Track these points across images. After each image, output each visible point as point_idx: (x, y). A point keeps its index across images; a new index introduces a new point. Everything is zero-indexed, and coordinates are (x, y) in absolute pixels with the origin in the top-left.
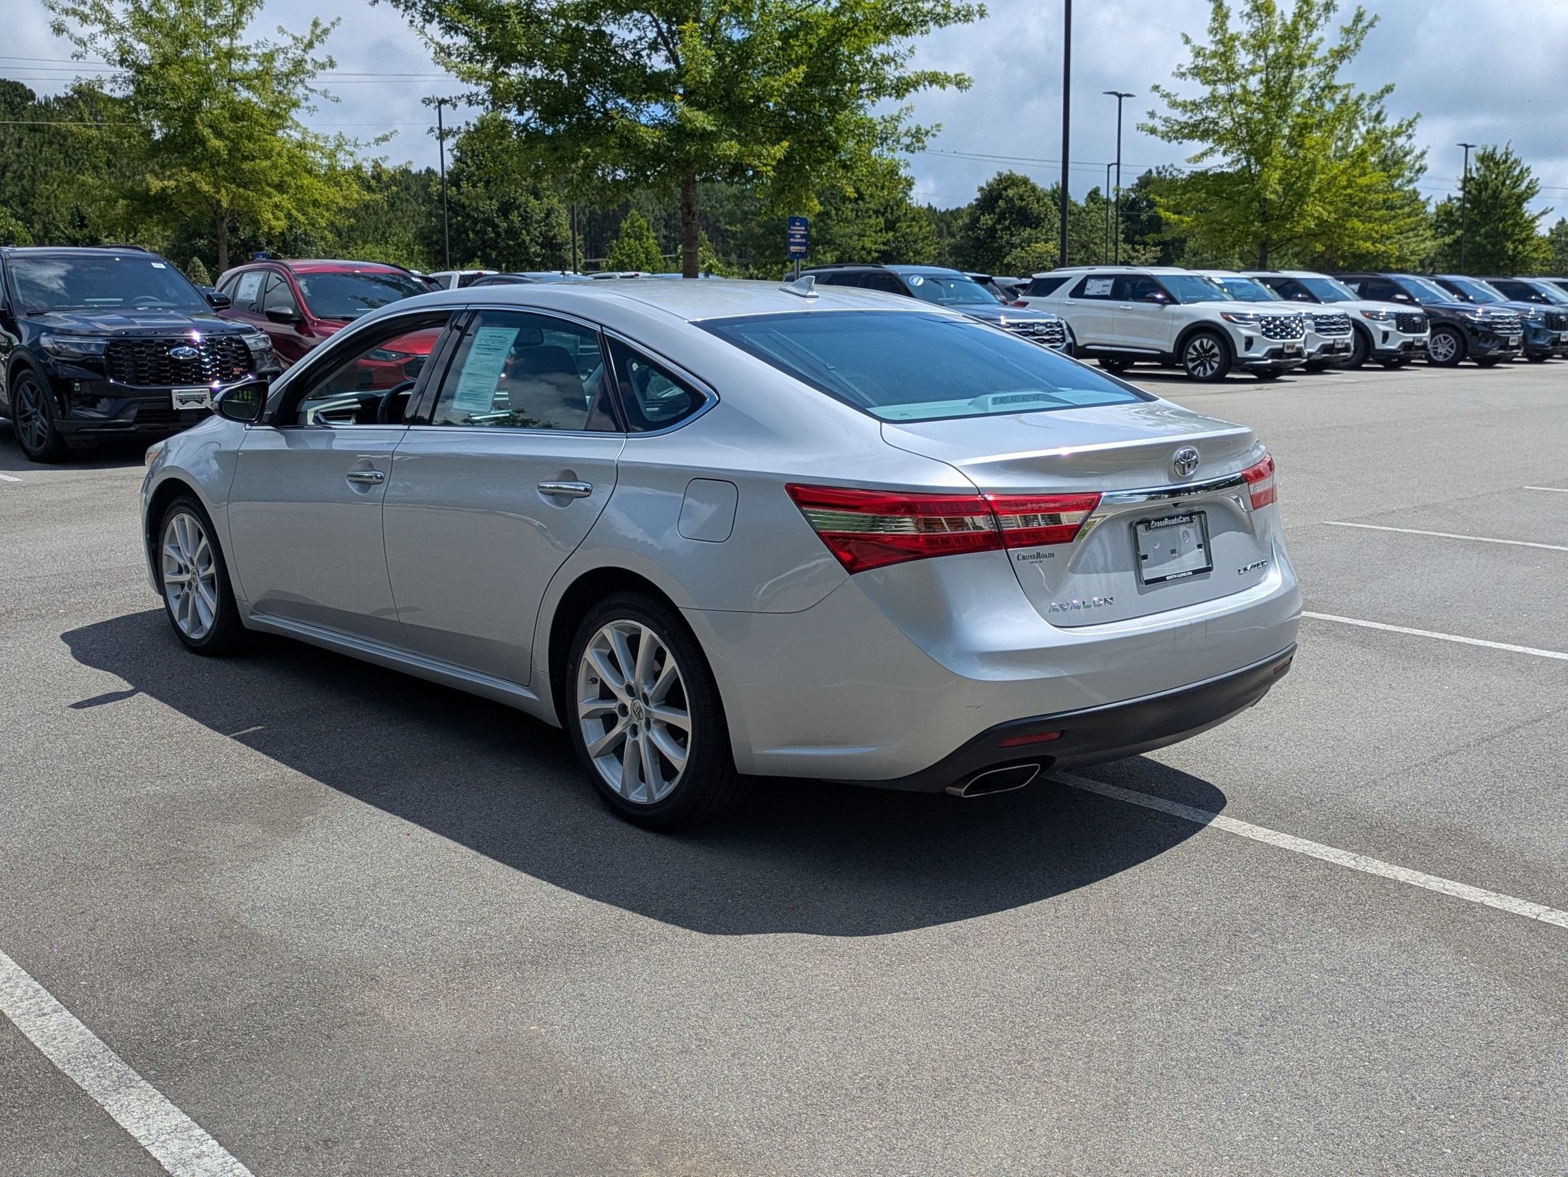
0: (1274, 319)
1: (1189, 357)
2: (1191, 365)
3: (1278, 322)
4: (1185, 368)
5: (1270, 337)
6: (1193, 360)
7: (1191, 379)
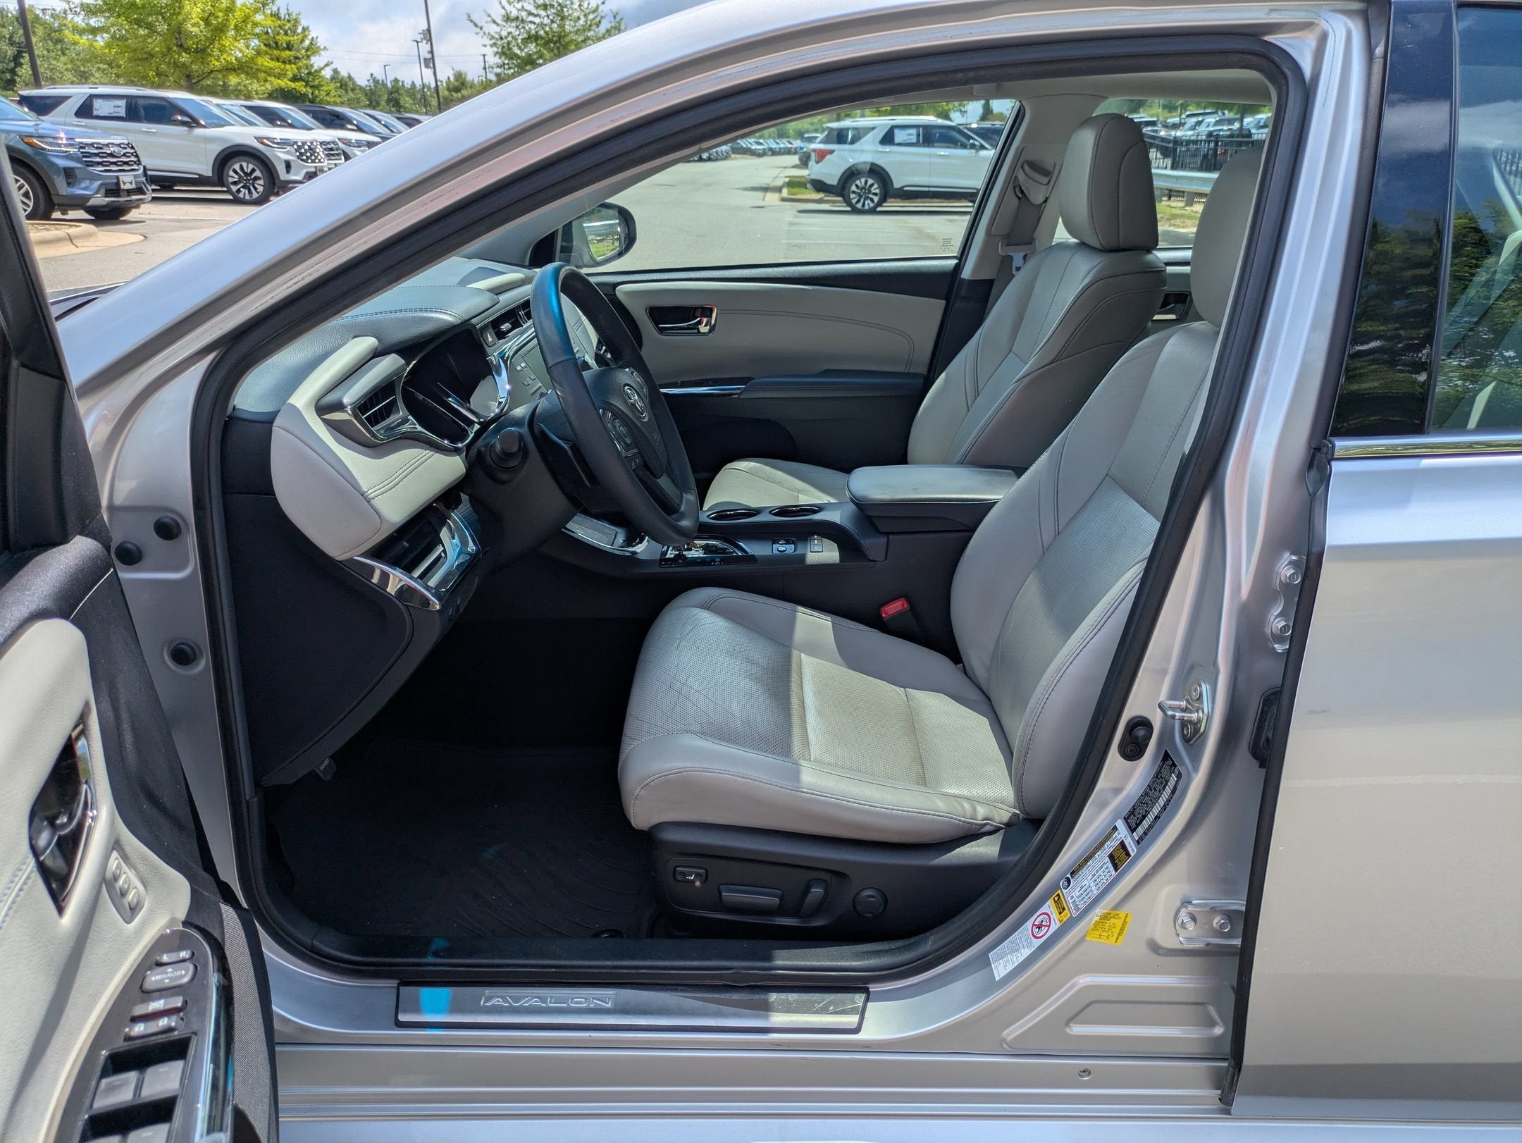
0: (304, 143)
1: (231, 180)
2: (234, 188)
3: (306, 147)
4: (229, 191)
5: (302, 160)
6: (235, 183)
7: (237, 201)
